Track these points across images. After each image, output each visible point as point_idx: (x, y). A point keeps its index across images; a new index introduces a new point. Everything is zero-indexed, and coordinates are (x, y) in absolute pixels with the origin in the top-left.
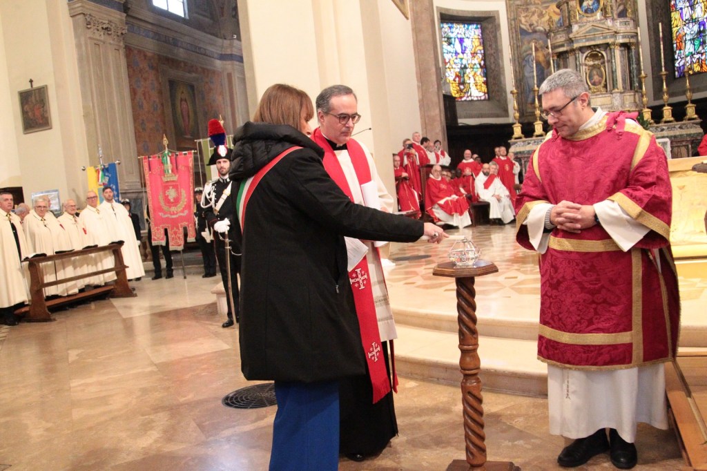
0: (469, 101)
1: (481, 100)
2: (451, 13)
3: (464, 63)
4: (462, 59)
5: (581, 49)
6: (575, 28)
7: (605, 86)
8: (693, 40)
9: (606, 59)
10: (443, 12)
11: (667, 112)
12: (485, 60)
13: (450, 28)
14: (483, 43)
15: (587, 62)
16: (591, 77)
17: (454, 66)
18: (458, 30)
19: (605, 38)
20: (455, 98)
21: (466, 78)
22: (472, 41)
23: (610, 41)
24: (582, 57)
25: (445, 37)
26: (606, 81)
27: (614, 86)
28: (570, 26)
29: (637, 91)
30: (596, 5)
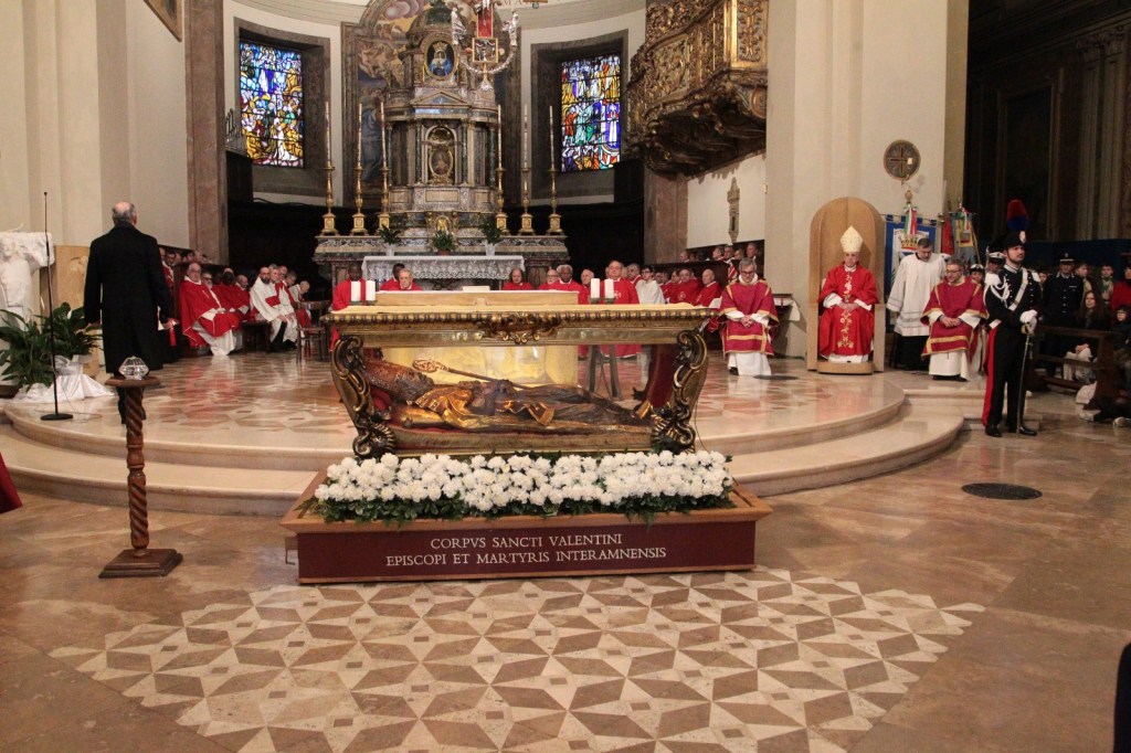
0: (274, 166)
1: (292, 167)
2: (256, 31)
3: (271, 108)
4: (268, 102)
5: (426, 122)
6: (419, 92)
7: (452, 177)
8: (585, 125)
9: (456, 140)
10: (245, 27)
11: (526, 221)
12: (303, 109)
13: (254, 52)
14: (303, 83)
15: (431, 140)
16: (434, 161)
17: (255, 111)
18: (265, 57)
19: (456, 112)
20: (253, 159)
21: (272, 132)
22: (286, 77)
23: (463, 117)
24: (425, 133)
25: (244, 65)
26: (453, 169)
27: (464, 177)
28: (412, 88)
29: (491, 189)
30: (448, 65)
